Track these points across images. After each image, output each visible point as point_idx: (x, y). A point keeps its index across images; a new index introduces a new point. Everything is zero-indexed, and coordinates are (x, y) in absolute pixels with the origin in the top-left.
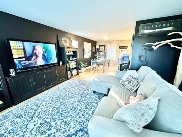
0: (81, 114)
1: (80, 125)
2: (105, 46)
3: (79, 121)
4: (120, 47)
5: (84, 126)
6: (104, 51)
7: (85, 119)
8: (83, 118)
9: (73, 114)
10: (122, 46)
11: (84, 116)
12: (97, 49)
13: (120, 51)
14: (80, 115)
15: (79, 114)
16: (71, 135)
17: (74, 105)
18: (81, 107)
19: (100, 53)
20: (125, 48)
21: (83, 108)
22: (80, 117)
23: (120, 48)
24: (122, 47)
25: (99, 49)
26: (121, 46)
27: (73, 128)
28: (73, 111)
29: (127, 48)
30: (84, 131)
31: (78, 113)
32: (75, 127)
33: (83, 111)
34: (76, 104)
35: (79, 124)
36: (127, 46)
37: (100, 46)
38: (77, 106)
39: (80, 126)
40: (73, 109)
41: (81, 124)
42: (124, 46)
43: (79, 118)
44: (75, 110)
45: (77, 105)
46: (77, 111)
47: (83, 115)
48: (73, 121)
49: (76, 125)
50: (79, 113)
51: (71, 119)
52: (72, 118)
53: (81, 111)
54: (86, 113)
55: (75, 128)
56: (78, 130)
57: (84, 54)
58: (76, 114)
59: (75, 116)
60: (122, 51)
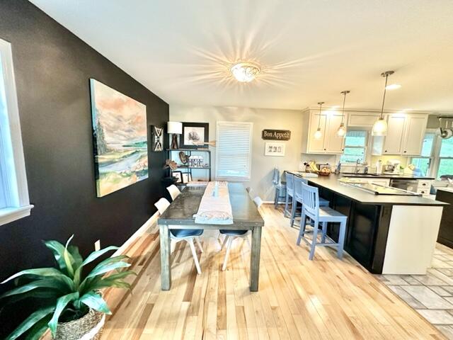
2: (206, 126)
4: (266, 134)
6: (206, 146)
10: (273, 131)
12: (175, 136)
13: (267, 149)
19: (187, 157)
20: (282, 139)
23: (265, 138)
24: (270, 135)
25: (182, 136)
26: (269, 131)
29: (287, 139)
36: (289, 132)
37: (185, 125)
42: (278, 132)
57: (95, 165)
60: (271, 147)
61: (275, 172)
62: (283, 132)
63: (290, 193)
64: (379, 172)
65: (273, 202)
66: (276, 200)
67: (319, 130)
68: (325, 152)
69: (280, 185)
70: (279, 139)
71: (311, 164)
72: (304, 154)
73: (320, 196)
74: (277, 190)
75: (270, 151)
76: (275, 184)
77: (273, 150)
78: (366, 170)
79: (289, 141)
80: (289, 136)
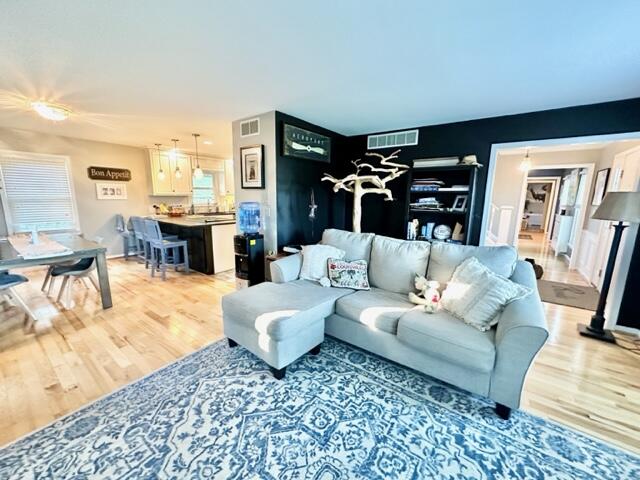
0: (401, 437)
1: (444, 444)
3: (431, 447)
5: (444, 431)
7: (418, 425)
8: (416, 432)
9: (404, 469)
10: (105, 170)
11: (407, 427)
13: (101, 191)
14: (407, 441)
15: (399, 443)
16: (487, 474)
17: (351, 466)
18: (365, 433)
20: (120, 179)
21: (367, 429)
22: (413, 441)
24: (102, 173)
26: (98, 169)
27: (463, 466)
28: (389, 470)
29: (127, 180)
30: (460, 433)
31: (400, 448)
32: (459, 461)
33: (386, 430)
34: (342, 455)
35: (443, 447)
36: (128, 171)
38: (356, 452)
39: (447, 443)
40: (374, 468)
41: (440, 441)
42: (112, 170)
43: (418, 444)
44: (384, 460)
45: (349, 453)
46: (388, 452)
47: (404, 432)
48: (439, 468)
49: (448, 456)
50: (395, 445)
51: (431, 475)
52: (426, 472)
53: (385, 434)
54: (393, 420)
55: (463, 462)
56: (463, 450)
58: (402, 455)
59: (415, 461)
60: (106, 189)
61: (119, 219)
62: (120, 171)
63: (140, 236)
64: (227, 210)
65: (123, 255)
66: (126, 252)
67: (161, 171)
68: (175, 194)
69: (127, 231)
70: (115, 179)
71: (161, 206)
72: (152, 197)
73: (162, 232)
74: (126, 238)
75: (106, 194)
76: (120, 231)
77: (109, 192)
78: (217, 209)
79: (131, 181)
80: (129, 175)
